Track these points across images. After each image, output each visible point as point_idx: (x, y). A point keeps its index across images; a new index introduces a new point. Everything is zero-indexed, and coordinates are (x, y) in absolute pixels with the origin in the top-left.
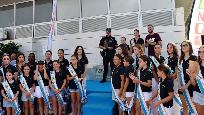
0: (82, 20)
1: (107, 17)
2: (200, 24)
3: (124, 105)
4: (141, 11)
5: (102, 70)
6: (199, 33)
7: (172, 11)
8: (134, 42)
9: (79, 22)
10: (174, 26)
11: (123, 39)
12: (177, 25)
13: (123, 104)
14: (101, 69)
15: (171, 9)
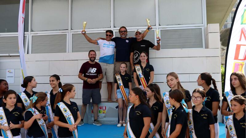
0: (72, 34)
4: (159, 25)
5: (101, 109)
10: (206, 48)
14: (101, 107)
15: (202, 25)
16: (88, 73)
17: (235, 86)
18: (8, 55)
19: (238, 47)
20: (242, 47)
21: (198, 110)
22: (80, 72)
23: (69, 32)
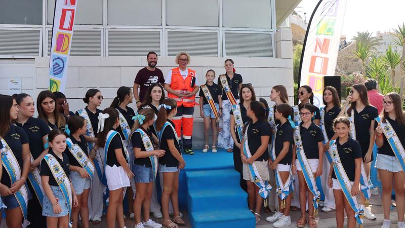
1: (161, 30)
2: (319, 57)
3: (265, 188)
4: (223, 27)
6: (315, 73)
7: (272, 33)
8: (227, 81)
9: (102, 32)
10: (277, 57)
11: (211, 73)
12: (282, 57)
13: (263, 186)
15: (271, 30)
16: (148, 84)
17: (327, 101)
18: (11, 57)
19: (313, 59)
20: (317, 59)
21: (307, 126)
22: (135, 82)
23: (105, 29)
